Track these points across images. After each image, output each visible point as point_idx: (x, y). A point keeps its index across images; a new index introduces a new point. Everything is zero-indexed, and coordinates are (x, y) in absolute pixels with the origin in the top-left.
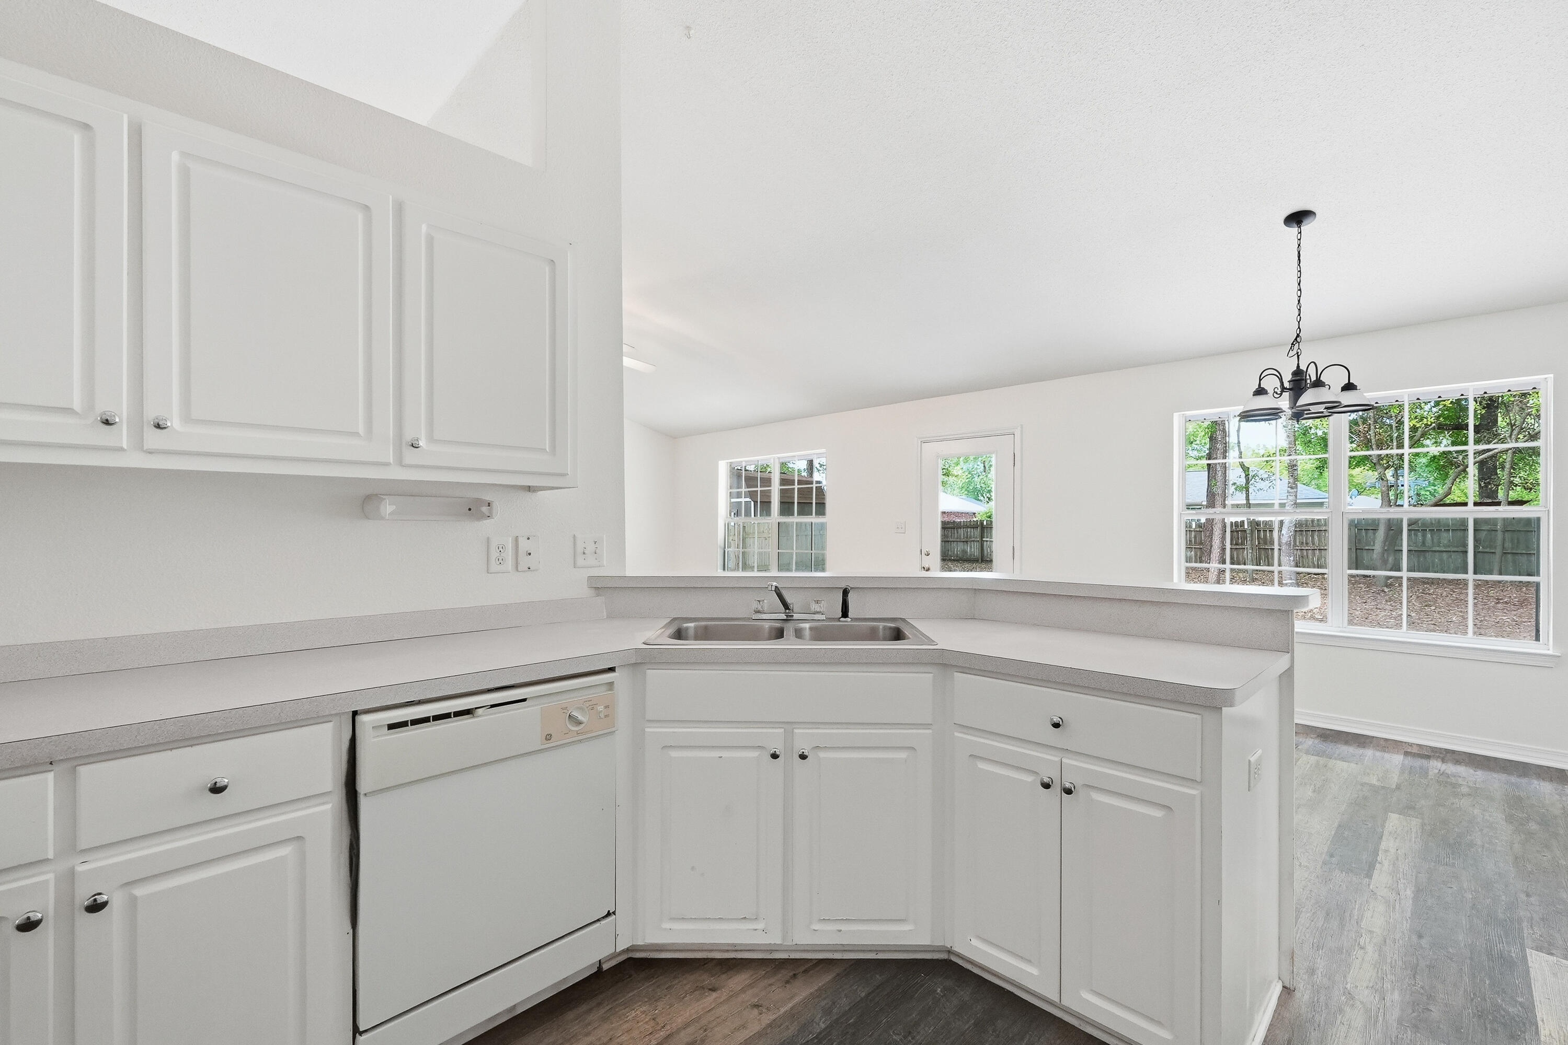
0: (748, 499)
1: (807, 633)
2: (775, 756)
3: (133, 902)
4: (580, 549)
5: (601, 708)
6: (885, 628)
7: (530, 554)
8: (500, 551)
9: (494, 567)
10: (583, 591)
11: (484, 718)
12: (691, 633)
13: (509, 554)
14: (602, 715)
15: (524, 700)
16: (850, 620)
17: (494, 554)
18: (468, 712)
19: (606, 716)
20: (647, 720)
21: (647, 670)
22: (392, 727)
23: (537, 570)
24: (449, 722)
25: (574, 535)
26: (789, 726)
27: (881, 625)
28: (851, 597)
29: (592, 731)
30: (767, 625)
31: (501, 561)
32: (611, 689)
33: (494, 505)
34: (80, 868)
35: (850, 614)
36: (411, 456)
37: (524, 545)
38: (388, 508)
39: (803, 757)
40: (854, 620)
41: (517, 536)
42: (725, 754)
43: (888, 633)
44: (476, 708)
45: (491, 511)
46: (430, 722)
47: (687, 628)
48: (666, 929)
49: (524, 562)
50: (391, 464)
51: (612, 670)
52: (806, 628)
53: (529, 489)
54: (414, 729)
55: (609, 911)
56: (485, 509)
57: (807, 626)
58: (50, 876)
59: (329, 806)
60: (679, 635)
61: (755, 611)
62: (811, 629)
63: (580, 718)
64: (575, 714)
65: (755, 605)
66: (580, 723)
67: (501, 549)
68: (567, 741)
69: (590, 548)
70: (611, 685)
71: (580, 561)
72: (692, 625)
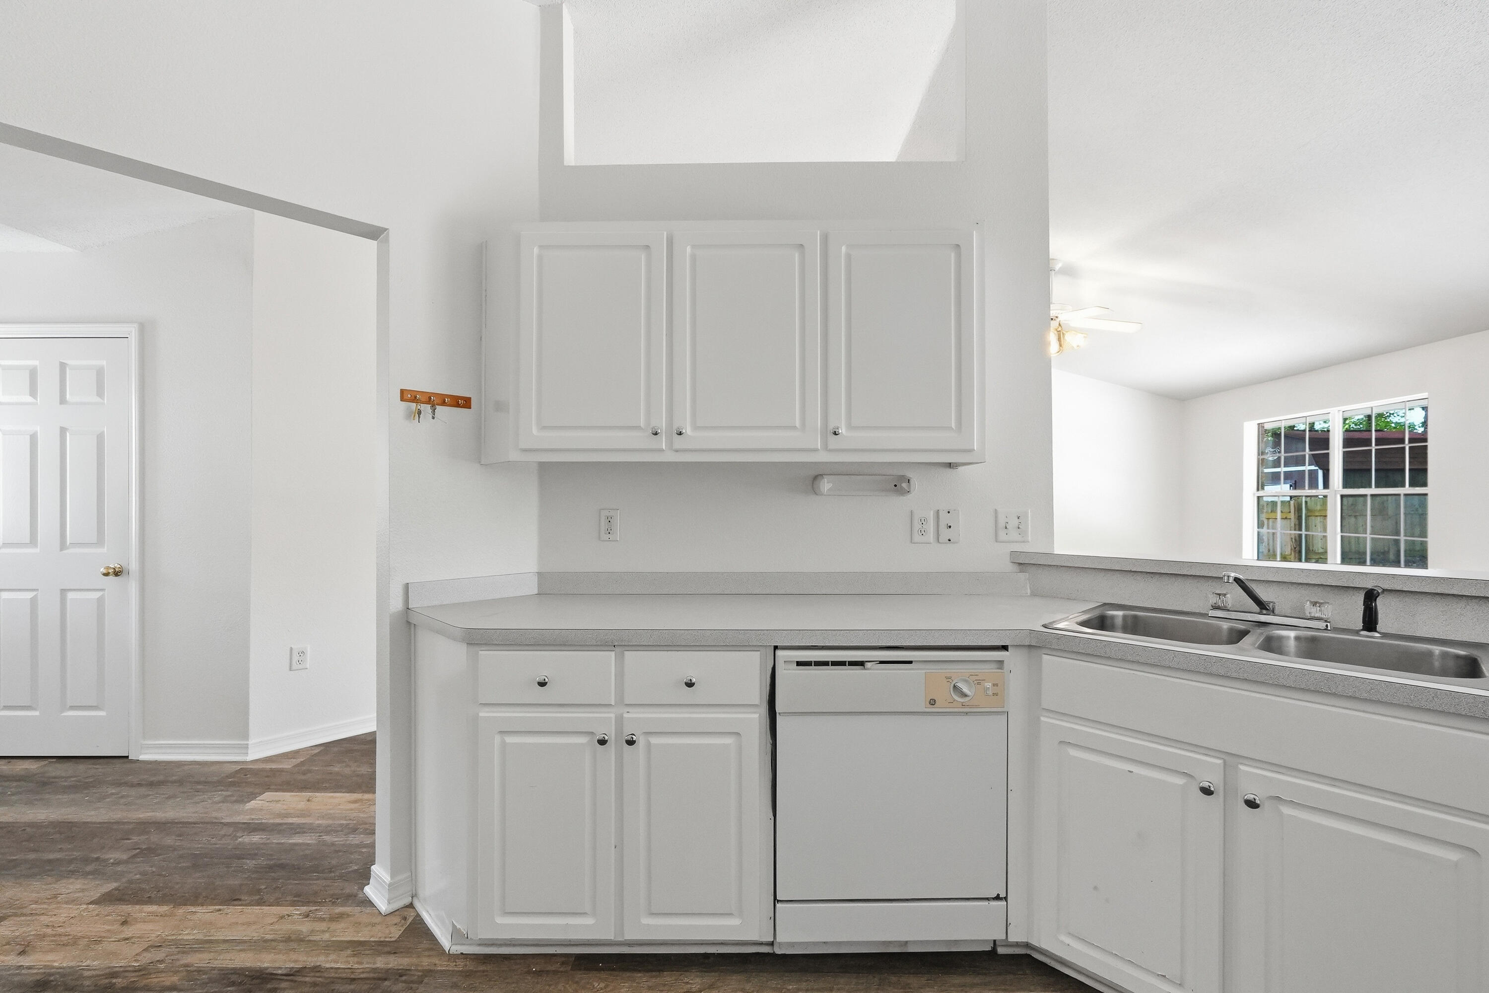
0: (1313, 468)
1: (1292, 645)
2: (1207, 791)
3: (649, 745)
4: (1002, 523)
5: (989, 685)
6: (1444, 655)
7: (950, 527)
8: (922, 524)
9: (917, 537)
10: (1008, 567)
11: (874, 672)
12: (1119, 622)
13: (931, 526)
14: (990, 692)
15: (910, 662)
16: (1377, 635)
17: (917, 526)
18: (861, 664)
19: (994, 694)
20: (1043, 709)
21: (1043, 655)
22: (799, 664)
23: (957, 543)
24: (843, 670)
25: (996, 510)
26: (1230, 760)
27: (1437, 649)
28: (1382, 605)
29: (977, 706)
30: (1225, 625)
31: (922, 533)
32: (1001, 668)
33: (912, 482)
34: (626, 715)
35: (1379, 627)
36: (833, 442)
37: (945, 519)
38: (826, 485)
39: (1252, 804)
40: (1385, 635)
41: (938, 510)
42: (1137, 769)
43: (1451, 663)
44: (866, 661)
45: (909, 487)
46: (829, 666)
47: (1113, 617)
48: (1062, 942)
49: (945, 534)
50: (819, 450)
51: (1005, 648)
52: (1288, 638)
53: (950, 465)
54: (815, 670)
55: (998, 895)
56: (904, 485)
57: (1292, 634)
58: (613, 716)
59: (757, 716)
60: (1101, 623)
61: (1212, 606)
62: (1297, 638)
63: (965, 690)
64: (959, 685)
65: (1213, 600)
66: (966, 696)
67: (923, 521)
68: (951, 710)
69: (1014, 522)
70: (1001, 663)
71: (1002, 535)
72: (1120, 613)
